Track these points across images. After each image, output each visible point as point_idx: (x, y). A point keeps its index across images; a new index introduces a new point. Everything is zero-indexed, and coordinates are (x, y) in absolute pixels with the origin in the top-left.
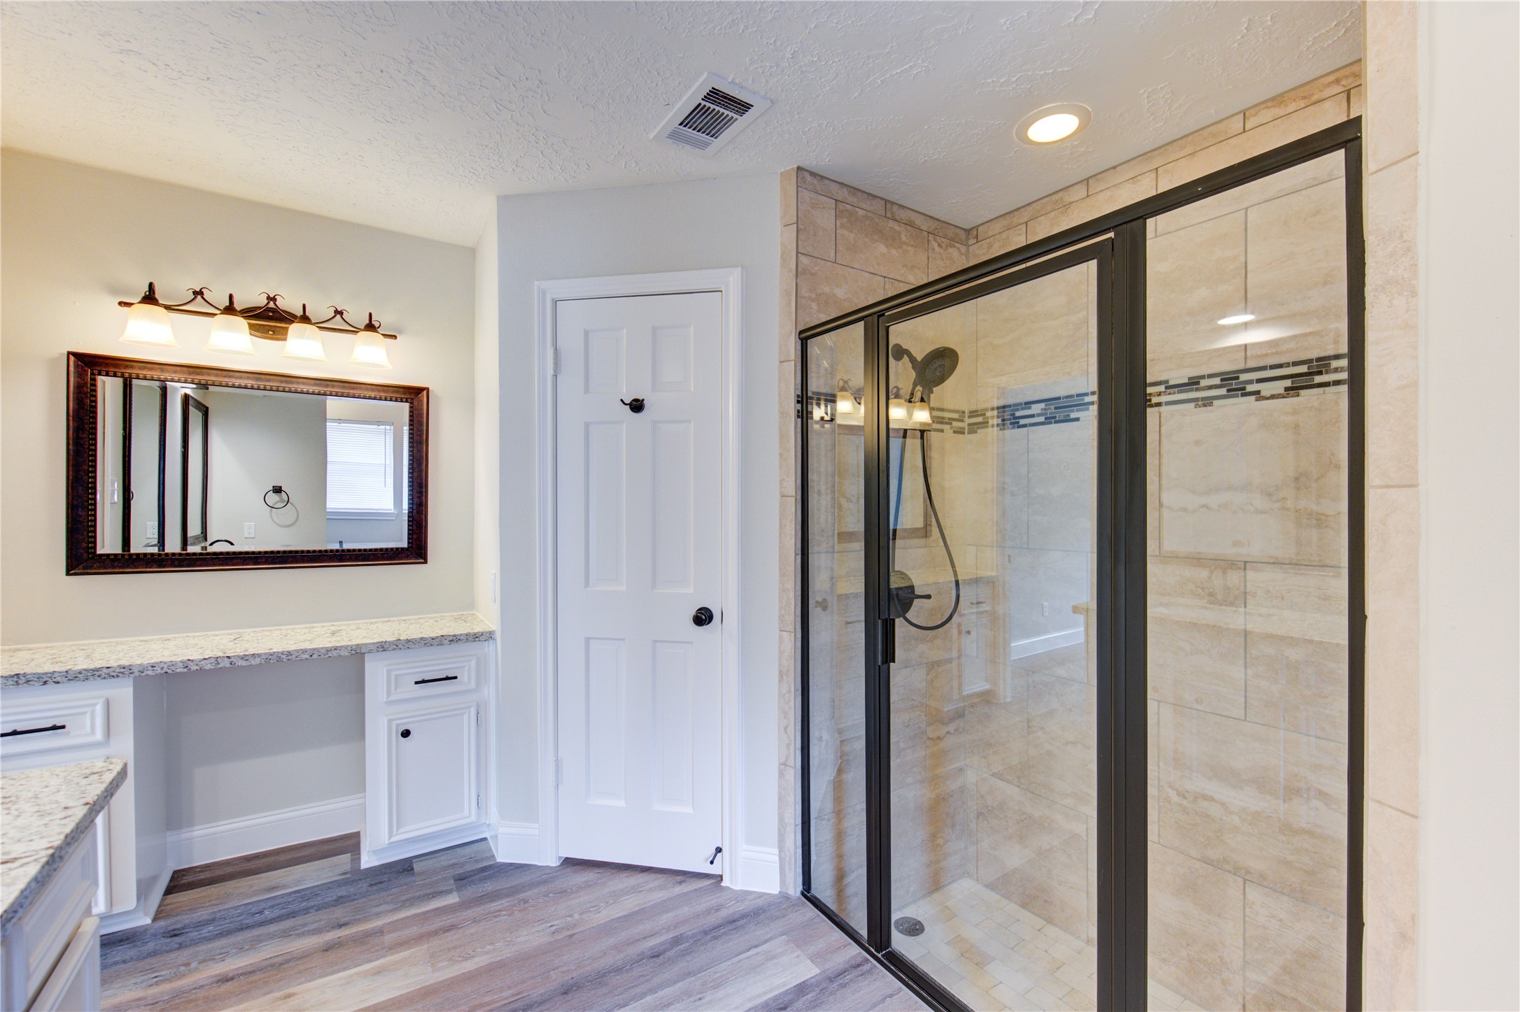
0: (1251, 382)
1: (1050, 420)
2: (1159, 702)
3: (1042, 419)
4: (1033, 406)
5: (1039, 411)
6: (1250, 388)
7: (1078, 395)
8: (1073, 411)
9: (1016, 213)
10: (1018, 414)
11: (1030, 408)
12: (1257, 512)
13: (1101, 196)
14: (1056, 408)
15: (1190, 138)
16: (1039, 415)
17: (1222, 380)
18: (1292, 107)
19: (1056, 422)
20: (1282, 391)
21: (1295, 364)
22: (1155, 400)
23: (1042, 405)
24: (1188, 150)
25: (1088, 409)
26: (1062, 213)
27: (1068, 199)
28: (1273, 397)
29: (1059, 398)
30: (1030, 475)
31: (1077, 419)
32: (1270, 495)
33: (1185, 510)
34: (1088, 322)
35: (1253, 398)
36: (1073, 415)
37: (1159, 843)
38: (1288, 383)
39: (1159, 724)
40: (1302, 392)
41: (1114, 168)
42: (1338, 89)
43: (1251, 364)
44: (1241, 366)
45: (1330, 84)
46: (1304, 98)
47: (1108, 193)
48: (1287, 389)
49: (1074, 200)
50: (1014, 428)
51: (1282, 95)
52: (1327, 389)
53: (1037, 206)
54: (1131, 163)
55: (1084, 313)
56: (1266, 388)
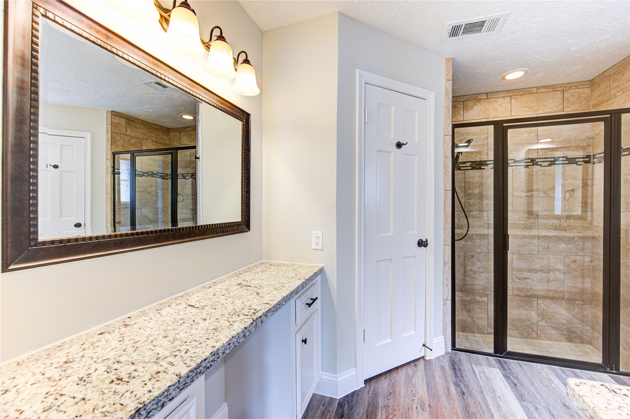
0: (539, 162)
1: (473, 168)
2: (512, 254)
3: (470, 168)
4: (467, 163)
5: (469, 165)
6: (539, 163)
7: (484, 161)
8: (482, 166)
9: (459, 97)
10: (460, 166)
11: (465, 164)
12: (542, 197)
13: (492, 99)
14: (475, 165)
15: (521, 90)
16: (469, 166)
17: (531, 160)
18: (550, 90)
19: (476, 169)
20: (547, 165)
21: (551, 158)
22: (511, 165)
23: (470, 163)
24: (521, 93)
25: (488, 166)
26: (477, 101)
27: (479, 98)
28: (545, 166)
29: (477, 161)
30: (466, 186)
31: (484, 169)
32: (544, 192)
33: (520, 197)
34: (488, 138)
35: (540, 166)
36: (482, 167)
37: (512, 296)
38: (549, 163)
39: (512, 260)
40: (552, 166)
41: (497, 92)
42: (561, 89)
43: (539, 157)
44: (536, 157)
45: (559, 87)
46: (553, 89)
47: (494, 99)
48: (549, 164)
49: (482, 98)
50: (459, 170)
51: (547, 86)
52: (558, 165)
53: (468, 97)
54: (503, 92)
55: (487, 135)
56: (543, 164)
